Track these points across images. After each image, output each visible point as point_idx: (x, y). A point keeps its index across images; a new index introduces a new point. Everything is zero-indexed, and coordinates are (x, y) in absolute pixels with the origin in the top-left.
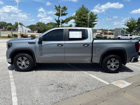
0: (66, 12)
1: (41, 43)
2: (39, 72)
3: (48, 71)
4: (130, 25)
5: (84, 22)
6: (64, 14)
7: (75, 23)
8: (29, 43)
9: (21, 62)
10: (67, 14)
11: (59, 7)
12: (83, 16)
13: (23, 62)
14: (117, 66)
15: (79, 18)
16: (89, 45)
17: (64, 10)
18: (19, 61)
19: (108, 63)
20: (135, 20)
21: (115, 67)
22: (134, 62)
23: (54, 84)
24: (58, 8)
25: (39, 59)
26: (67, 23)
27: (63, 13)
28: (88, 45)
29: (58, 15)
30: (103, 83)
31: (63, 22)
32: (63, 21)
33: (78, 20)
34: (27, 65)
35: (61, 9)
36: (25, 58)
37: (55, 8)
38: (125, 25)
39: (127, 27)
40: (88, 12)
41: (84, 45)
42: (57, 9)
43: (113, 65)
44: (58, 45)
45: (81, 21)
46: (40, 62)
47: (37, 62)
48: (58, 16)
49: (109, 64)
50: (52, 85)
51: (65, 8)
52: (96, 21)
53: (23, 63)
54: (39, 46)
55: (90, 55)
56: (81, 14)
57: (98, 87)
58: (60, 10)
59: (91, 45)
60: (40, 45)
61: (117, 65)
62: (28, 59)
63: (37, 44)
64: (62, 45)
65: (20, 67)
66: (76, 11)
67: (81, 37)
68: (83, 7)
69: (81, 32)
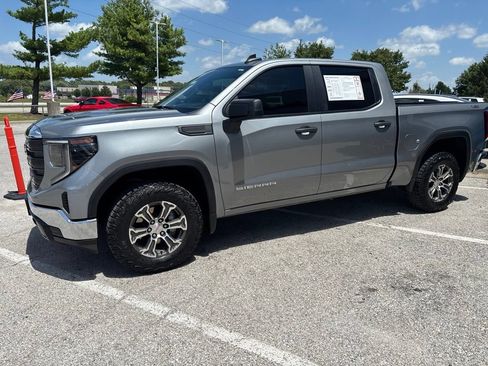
0: (67, 10)
5: (140, 54)
8: (185, 130)
10: (70, 16)
12: (138, 30)
13: (157, 224)
14: (449, 188)
15: (119, 38)
19: (429, 181)
21: (443, 191)
26: (75, 56)
27: (54, 11)
28: (388, 125)
31: (57, 49)
33: (117, 44)
36: (168, 206)
41: (377, 126)
43: (438, 185)
44: (299, 133)
45: (127, 47)
46: (229, 213)
47: (220, 213)
49: (432, 185)
50: (374, 290)
53: (157, 229)
61: (448, 183)
62: (183, 207)
63: (219, 131)
64: (312, 130)
65: (143, 251)
66: (103, 9)
67: (362, 97)
69: (358, 78)
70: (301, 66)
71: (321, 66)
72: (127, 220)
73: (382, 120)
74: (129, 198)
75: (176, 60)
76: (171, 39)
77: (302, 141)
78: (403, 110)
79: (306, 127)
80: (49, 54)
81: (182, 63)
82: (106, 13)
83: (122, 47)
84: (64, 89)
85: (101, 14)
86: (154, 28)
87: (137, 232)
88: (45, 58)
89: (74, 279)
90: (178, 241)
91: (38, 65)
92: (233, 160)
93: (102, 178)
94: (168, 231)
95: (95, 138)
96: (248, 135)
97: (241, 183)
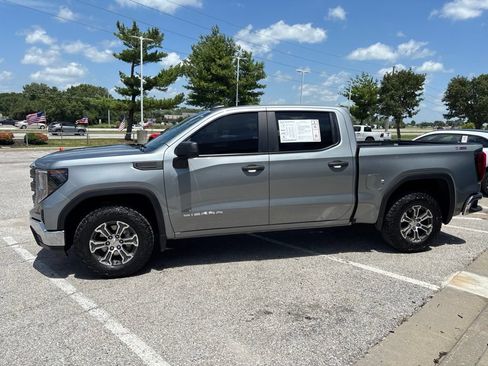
0: (160, 51)
1: (186, 166)
2: (180, 274)
3: (206, 266)
4: (361, 97)
5: (222, 87)
6: (155, 58)
7: (189, 88)
8: (137, 165)
9: (104, 239)
10: (162, 55)
11: (135, 29)
12: (220, 66)
13: (115, 239)
14: (428, 229)
15: (204, 73)
16: (347, 165)
17: (150, 42)
18: (98, 237)
19: (401, 221)
20: (374, 81)
21: (421, 232)
22: (471, 211)
23: (269, 309)
24: (128, 35)
25: (177, 223)
26: (164, 90)
27: (149, 52)
28: (345, 165)
29: (131, 58)
30: (416, 286)
31: (150, 84)
32: (147, 79)
33: (201, 78)
34: (129, 252)
35: (141, 38)
36: (122, 226)
37: (117, 31)
38: (348, 95)
39: (351, 104)
40: (232, 52)
41: (331, 166)
42: (126, 38)
43: (414, 226)
44: (245, 170)
45: (211, 81)
46: (179, 235)
47: (170, 235)
48: (129, 61)
49: (405, 225)
50: (269, 313)
51: (155, 36)
52: (259, 87)
53: (114, 243)
54: (179, 177)
55: (352, 197)
56: (211, 60)
57: (419, 303)
58: (138, 41)
59: (352, 166)
60: (183, 171)
61: (427, 224)
62: (135, 227)
63: (169, 167)
64: (260, 168)
65: (101, 260)
66: (193, 48)
67: (318, 139)
68: (215, 34)
69: (317, 121)
70: (257, 112)
71: (276, 112)
72: (89, 233)
73: (338, 161)
74: (91, 217)
75: (256, 91)
76: (252, 73)
77: (249, 177)
78: (364, 151)
79: (252, 165)
80: (141, 89)
81: (261, 94)
82: (195, 51)
83: (206, 81)
84: (171, 117)
85: (191, 52)
86: (236, 63)
87: (96, 243)
88: (138, 93)
89: (52, 276)
90: (131, 255)
91: (134, 99)
92: (181, 194)
93: (69, 200)
94: (124, 246)
95: (65, 170)
96: (196, 171)
97: (186, 211)
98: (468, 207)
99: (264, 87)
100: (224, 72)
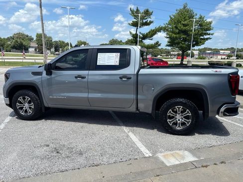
0: (149, 20)
1: (51, 74)
5: (184, 36)
6: (147, 24)
7: (167, 38)
8: (33, 73)
10: (151, 22)
11: (138, 10)
12: (183, 25)
13: (26, 104)
14: (188, 122)
15: (175, 29)
16: (130, 78)
17: (145, 16)
18: (20, 102)
19: (168, 114)
24: (135, 13)
26: (151, 39)
27: (144, 21)
29: (135, 24)
30: (140, 152)
32: (143, 35)
33: (173, 32)
35: (140, 15)
36: (28, 99)
37: (131, 13)
40: (192, 17)
41: (121, 78)
42: (135, 16)
43: (179, 118)
44: (76, 78)
45: (178, 33)
48: (135, 26)
51: (147, 13)
52: (209, 34)
53: (26, 106)
56: (179, 22)
58: (138, 16)
60: (49, 77)
61: (188, 119)
62: (32, 100)
64: (83, 77)
65: (21, 112)
66: (170, 17)
67: (117, 64)
68: (184, 8)
69: (119, 54)
71: (98, 49)
73: (125, 76)
75: (206, 37)
82: (171, 18)
83: (175, 34)
87: (19, 105)
90: (31, 112)
92: (48, 86)
94: (29, 107)
98: (223, 109)
99: (212, 34)
100: (185, 28)
